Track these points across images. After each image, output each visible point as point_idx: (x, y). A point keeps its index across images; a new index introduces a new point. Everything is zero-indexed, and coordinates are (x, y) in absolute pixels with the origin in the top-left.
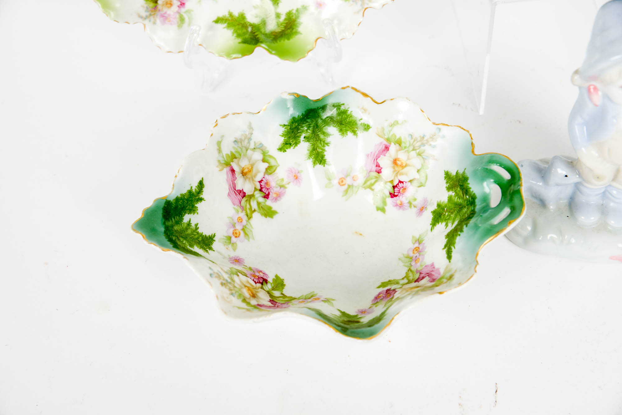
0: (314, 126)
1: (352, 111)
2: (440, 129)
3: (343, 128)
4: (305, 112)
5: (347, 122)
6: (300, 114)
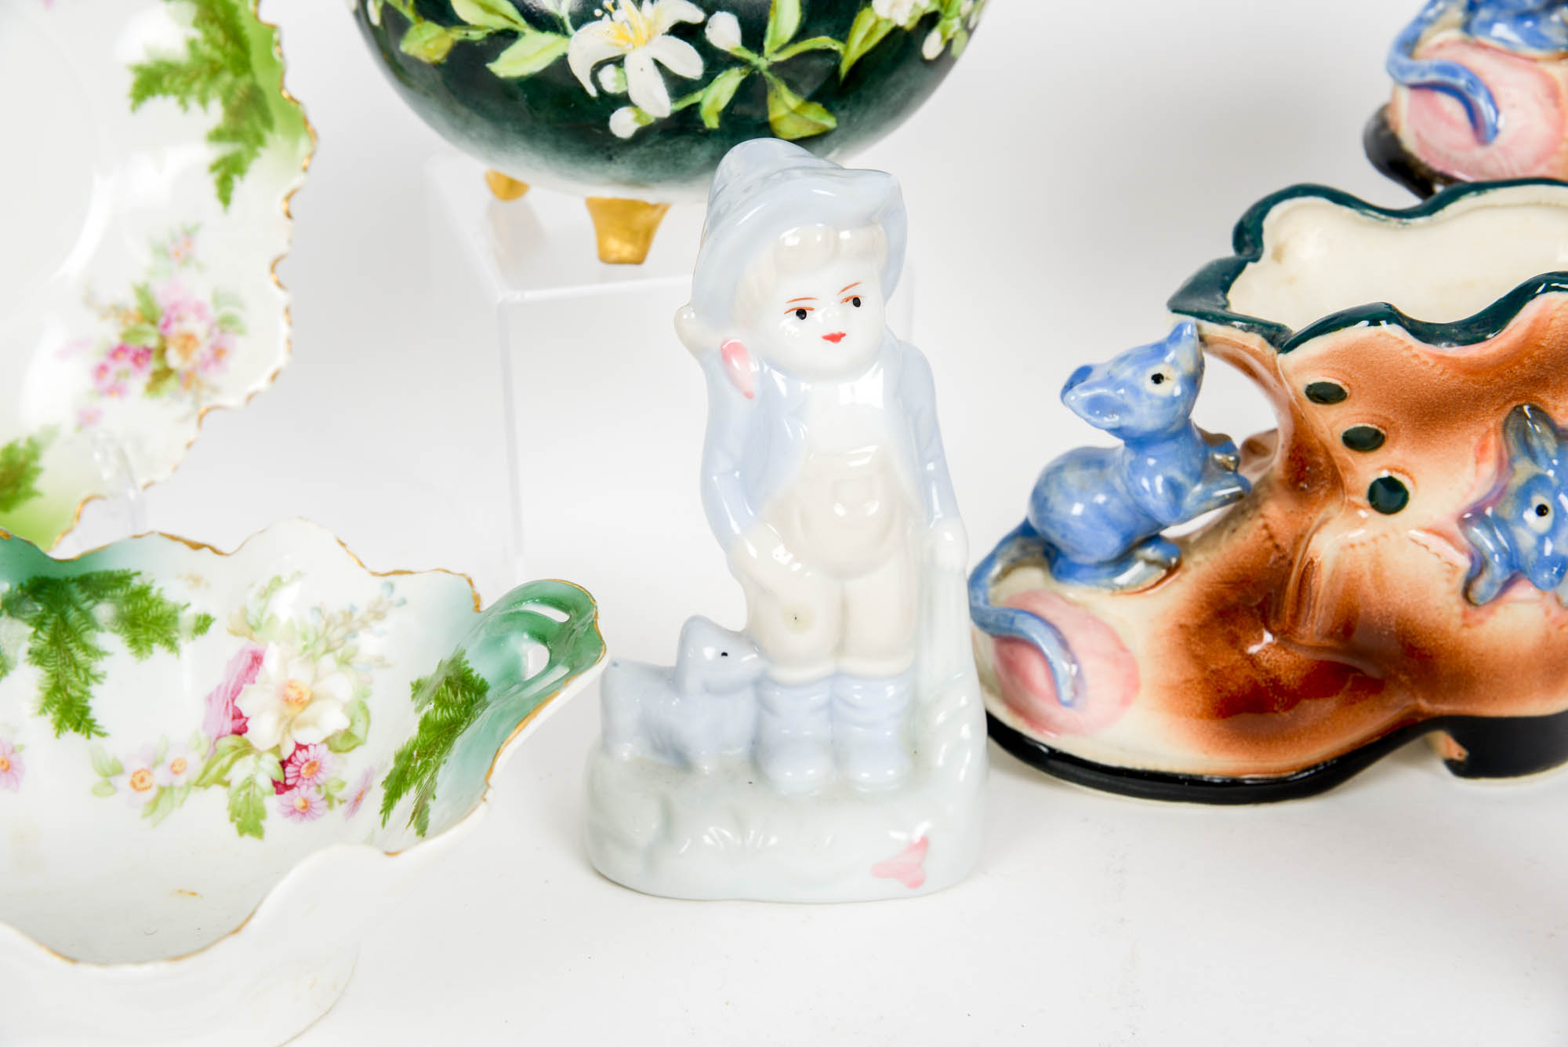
0: (56, 624)
1: (161, 590)
2: (392, 586)
3: (140, 635)
4: (29, 581)
5: (150, 618)
6: (16, 585)
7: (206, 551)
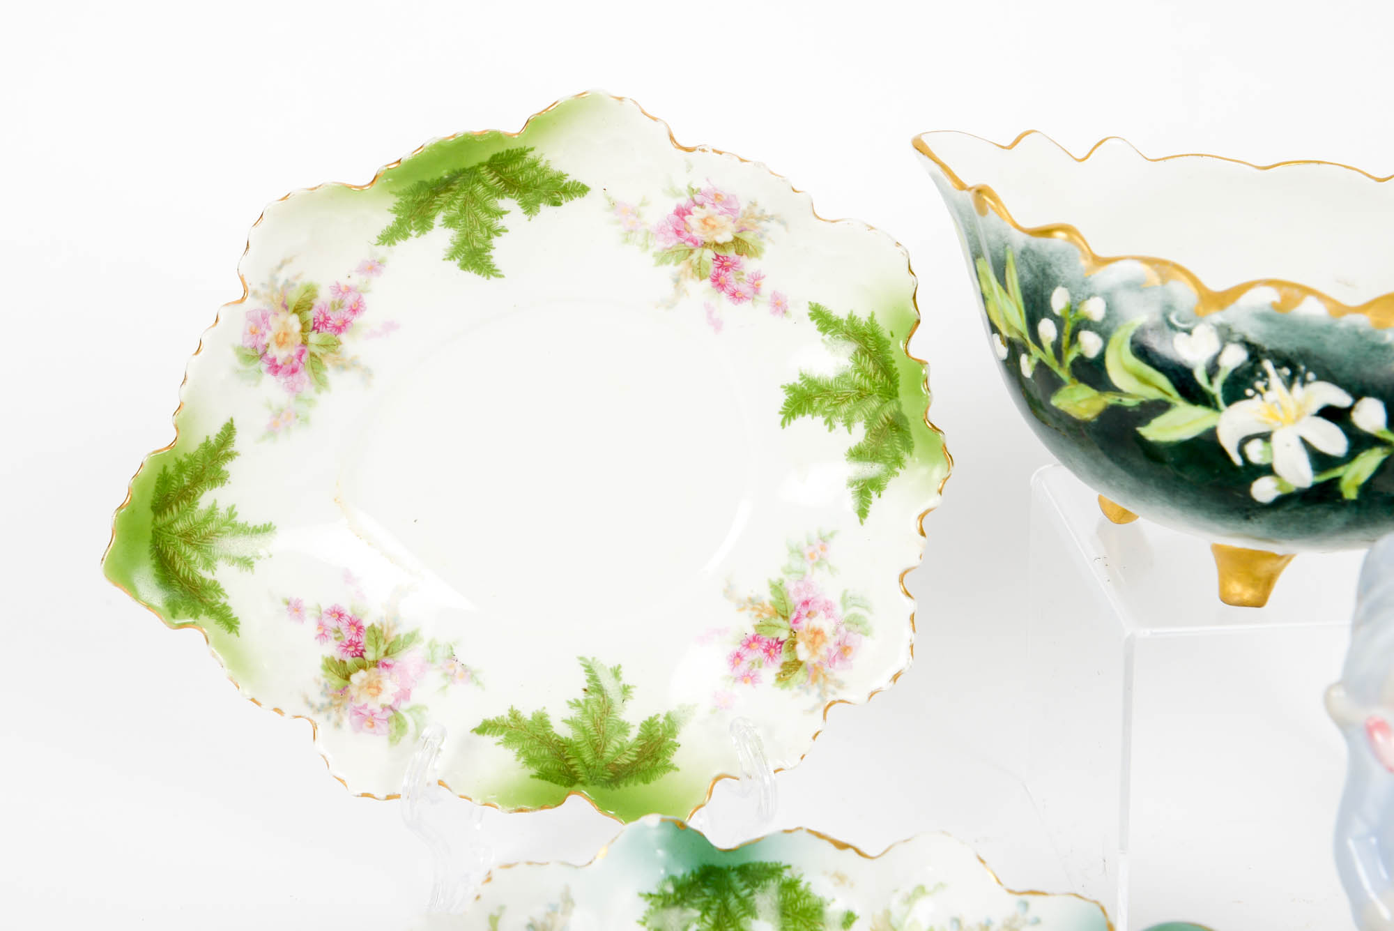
0: (719, 909)
1: (809, 884)
2: (1026, 905)
3: (789, 925)
4: (699, 868)
5: (798, 910)
6: (688, 873)
7: (850, 852)
